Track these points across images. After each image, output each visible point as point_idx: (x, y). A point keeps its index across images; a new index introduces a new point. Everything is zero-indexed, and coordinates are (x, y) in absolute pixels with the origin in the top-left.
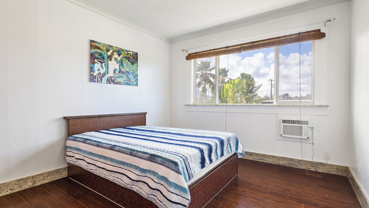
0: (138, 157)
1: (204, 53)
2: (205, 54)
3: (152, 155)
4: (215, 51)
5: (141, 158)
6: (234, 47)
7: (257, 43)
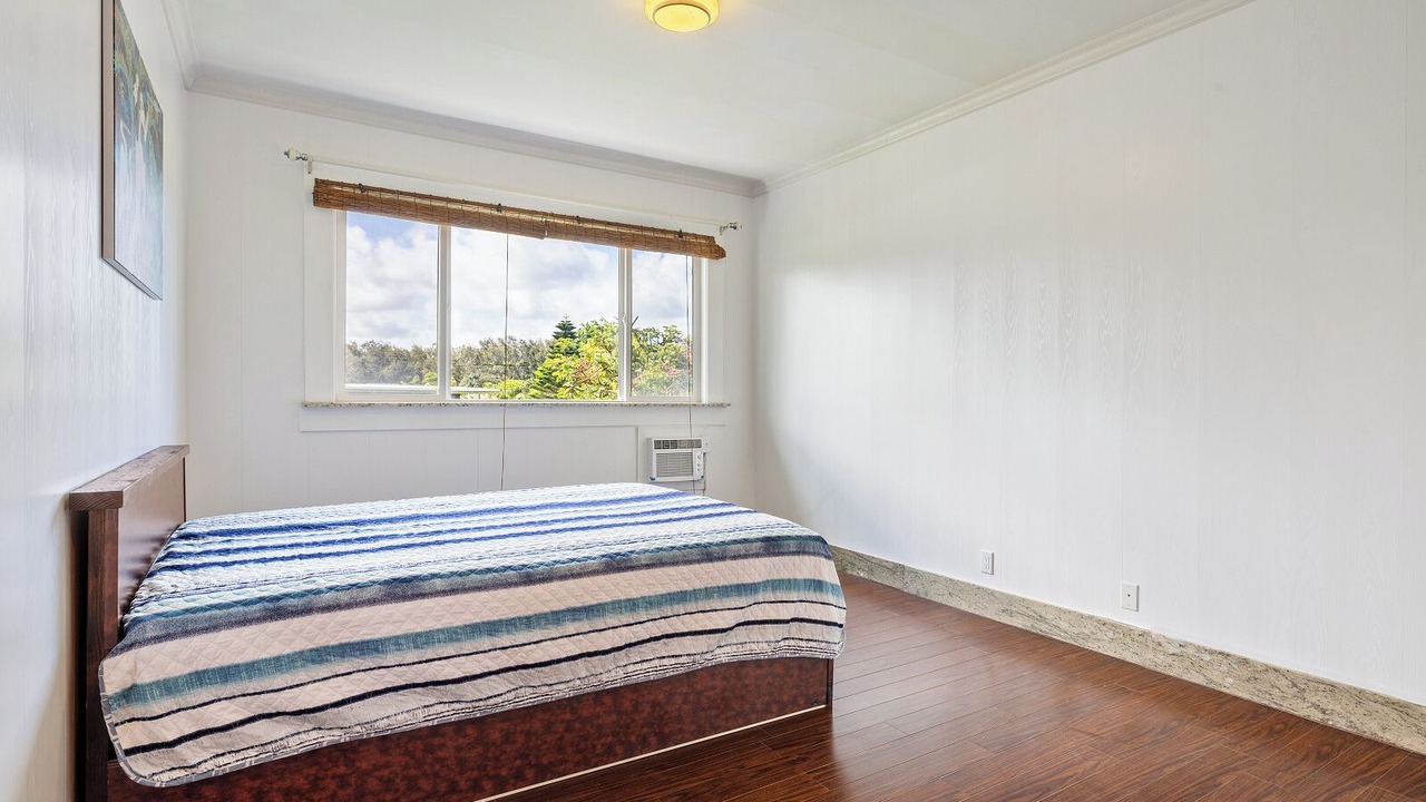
0: (735, 558)
1: (401, 198)
2: (409, 205)
3: (767, 540)
4: (450, 206)
5: (745, 556)
6: (523, 216)
7: (590, 226)
